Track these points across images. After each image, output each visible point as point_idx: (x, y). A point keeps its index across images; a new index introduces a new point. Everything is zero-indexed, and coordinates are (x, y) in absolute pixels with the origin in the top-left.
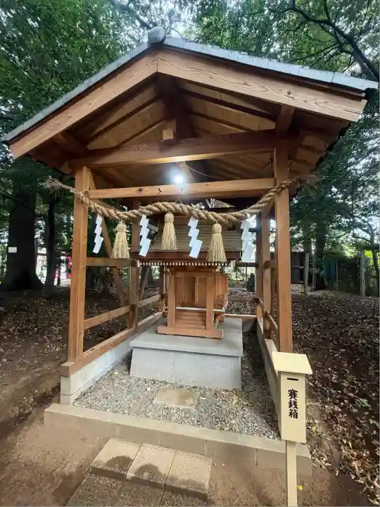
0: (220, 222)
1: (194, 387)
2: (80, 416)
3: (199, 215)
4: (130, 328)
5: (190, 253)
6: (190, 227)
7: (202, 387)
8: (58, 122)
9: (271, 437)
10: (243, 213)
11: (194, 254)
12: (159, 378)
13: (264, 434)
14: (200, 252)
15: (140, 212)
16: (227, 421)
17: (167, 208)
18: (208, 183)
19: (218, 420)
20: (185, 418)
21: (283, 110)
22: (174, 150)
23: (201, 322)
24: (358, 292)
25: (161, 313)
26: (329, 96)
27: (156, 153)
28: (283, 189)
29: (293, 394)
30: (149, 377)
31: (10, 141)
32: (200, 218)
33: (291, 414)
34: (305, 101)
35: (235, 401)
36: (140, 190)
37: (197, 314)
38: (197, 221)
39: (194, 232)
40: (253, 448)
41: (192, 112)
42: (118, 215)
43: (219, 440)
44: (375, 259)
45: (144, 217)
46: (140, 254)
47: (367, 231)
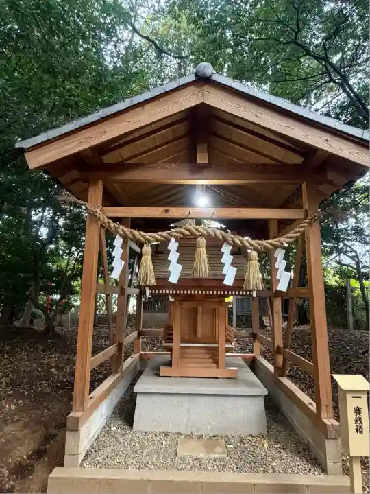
0: (256, 249)
1: (213, 436)
2: (100, 477)
3: (234, 242)
4: (116, 372)
5: (223, 280)
6: (223, 253)
7: (224, 434)
8: (89, 135)
9: (316, 473)
10: (279, 241)
11: (229, 281)
12: (171, 429)
13: (309, 472)
14: (235, 280)
15: (169, 234)
16: (267, 464)
17: (199, 232)
18: (241, 209)
19: (258, 464)
20: (221, 466)
21: (319, 153)
22: (206, 173)
23: (211, 360)
24: (345, 326)
25: (138, 355)
26: (360, 148)
27: (187, 174)
28: (315, 220)
29: (358, 410)
30: (159, 430)
31: (27, 149)
32: (234, 244)
33: (357, 430)
34: (341, 149)
35: (266, 445)
36: (167, 211)
37: (203, 351)
38: (231, 247)
39: (227, 259)
40: (304, 485)
41: (215, 135)
42: (143, 237)
43: (267, 482)
44: (362, 288)
45: (173, 240)
46: (169, 280)
47: (352, 258)
